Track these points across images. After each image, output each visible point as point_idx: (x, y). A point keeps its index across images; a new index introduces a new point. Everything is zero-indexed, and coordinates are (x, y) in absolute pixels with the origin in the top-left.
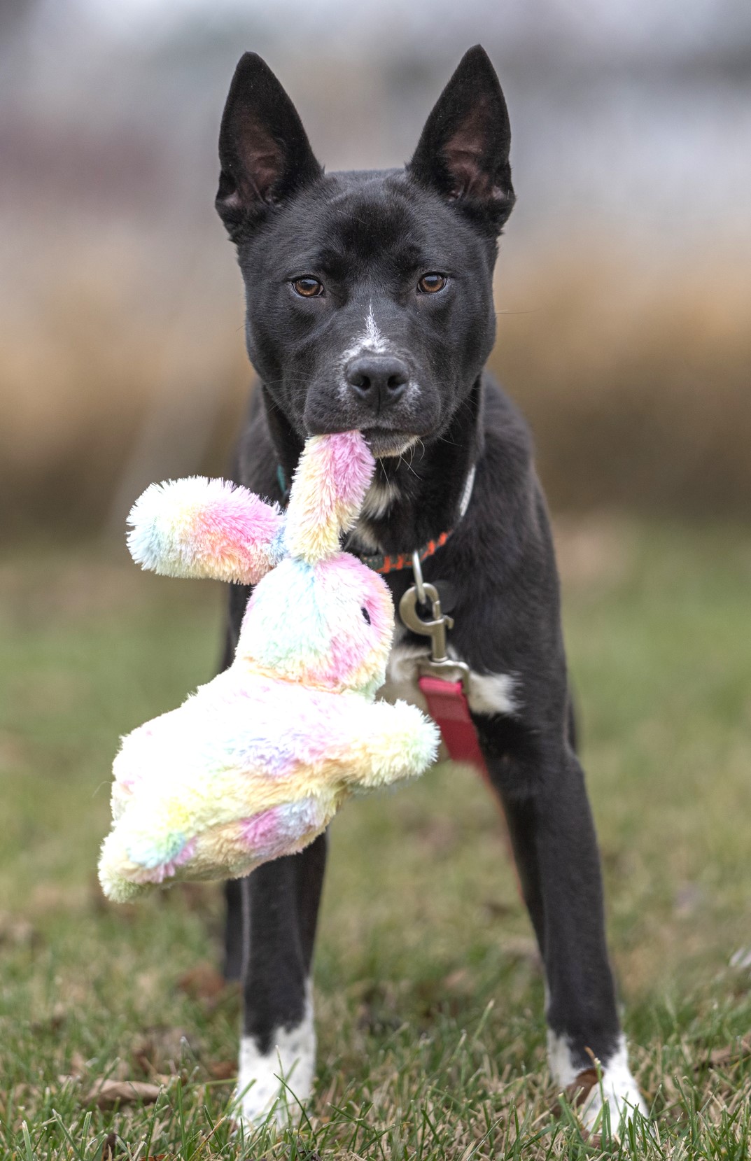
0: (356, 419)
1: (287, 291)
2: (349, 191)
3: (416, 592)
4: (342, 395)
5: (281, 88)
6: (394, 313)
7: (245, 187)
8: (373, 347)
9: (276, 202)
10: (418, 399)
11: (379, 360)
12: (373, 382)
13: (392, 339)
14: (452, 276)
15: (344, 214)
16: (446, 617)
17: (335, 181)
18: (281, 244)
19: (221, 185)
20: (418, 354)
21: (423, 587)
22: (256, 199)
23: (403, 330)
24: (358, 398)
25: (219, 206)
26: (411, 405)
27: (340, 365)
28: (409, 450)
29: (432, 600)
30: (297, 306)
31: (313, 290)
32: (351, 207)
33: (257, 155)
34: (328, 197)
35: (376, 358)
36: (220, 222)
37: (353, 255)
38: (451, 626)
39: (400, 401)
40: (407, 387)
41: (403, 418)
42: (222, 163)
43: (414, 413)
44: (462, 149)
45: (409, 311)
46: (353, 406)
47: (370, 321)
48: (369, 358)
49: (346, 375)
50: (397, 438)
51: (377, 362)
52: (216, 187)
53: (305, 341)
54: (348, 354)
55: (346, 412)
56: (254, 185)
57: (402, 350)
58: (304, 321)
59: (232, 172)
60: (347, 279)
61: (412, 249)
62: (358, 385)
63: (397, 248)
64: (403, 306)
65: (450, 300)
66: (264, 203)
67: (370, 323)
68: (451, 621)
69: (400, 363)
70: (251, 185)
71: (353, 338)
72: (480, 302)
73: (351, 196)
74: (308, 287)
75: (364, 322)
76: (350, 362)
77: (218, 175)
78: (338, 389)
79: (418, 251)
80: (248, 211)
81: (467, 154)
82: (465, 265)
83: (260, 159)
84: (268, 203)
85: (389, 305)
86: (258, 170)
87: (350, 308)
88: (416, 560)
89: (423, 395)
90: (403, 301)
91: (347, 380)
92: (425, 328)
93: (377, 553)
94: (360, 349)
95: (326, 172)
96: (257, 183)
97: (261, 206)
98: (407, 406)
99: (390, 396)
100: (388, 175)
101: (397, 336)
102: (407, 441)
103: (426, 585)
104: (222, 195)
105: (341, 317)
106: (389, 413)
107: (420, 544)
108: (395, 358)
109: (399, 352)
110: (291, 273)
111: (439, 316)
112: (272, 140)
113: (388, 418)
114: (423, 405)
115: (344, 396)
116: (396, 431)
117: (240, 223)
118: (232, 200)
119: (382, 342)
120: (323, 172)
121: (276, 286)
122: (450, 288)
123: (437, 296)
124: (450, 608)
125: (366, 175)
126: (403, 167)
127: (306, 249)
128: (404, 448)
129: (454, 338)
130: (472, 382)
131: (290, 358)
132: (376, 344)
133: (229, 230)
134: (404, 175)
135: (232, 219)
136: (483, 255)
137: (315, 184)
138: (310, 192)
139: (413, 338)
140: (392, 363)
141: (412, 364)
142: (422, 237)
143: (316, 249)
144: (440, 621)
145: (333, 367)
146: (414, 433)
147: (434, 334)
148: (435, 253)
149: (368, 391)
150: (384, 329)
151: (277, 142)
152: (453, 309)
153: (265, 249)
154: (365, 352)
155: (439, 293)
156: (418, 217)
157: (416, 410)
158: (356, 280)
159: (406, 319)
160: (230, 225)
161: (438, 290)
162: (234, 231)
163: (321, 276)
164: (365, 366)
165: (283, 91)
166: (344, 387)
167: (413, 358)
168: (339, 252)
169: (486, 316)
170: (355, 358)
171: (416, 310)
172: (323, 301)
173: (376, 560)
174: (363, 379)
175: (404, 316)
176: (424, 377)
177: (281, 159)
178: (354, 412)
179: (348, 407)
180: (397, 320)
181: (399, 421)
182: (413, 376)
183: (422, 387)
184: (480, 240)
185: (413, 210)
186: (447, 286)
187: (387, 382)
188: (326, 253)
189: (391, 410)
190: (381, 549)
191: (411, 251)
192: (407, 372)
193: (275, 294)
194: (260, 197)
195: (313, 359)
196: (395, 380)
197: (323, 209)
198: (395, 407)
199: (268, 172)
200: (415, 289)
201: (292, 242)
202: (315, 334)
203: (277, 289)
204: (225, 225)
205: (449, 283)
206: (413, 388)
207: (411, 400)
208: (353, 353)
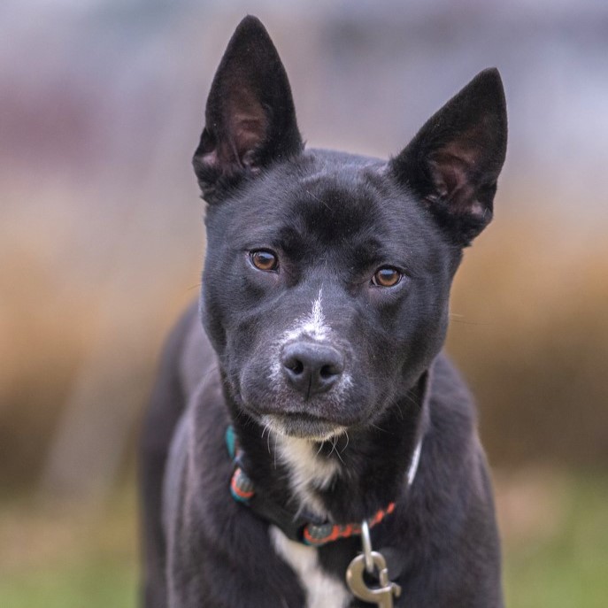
0: (284, 401)
1: (243, 260)
2: (324, 173)
3: (364, 561)
4: (274, 375)
5: (277, 55)
6: (343, 302)
7: (225, 147)
8: (314, 333)
9: (253, 165)
10: (348, 391)
11: (315, 347)
12: (305, 368)
13: (334, 328)
14: (408, 275)
15: (313, 195)
16: (393, 584)
17: (312, 159)
18: (247, 213)
19: (202, 142)
20: (358, 346)
21: (370, 556)
22: (234, 160)
23: (347, 320)
24: (289, 381)
25: (196, 162)
26: (341, 396)
27: (278, 344)
28: (333, 439)
29: (380, 568)
30: (250, 277)
31: (270, 265)
32: (321, 189)
33: (242, 117)
34: (300, 175)
35: (313, 345)
36: (195, 178)
37: (314, 238)
38: (398, 593)
39: (331, 391)
40: (339, 379)
41: (331, 407)
42: (207, 121)
43: (343, 404)
44: (456, 155)
45: (359, 303)
46: (283, 387)
47: (317, 305)
48: (307, 344)
49: (281, 355)
50: (322, 425)
51: (313, 349)
52: (196, 144)
53: (253, 313)
54: (287, 335)
55: (275, 392)
56: (234, 147)
57: (342, 340)
58: (255, 293)
59: (216, 132)
60: (303, 261)
61: (374, 242)
62: (291, 368)
63: (359, 239)
64: (354, 296)
65: (402, 297)
66: (241, 166)
67: (317, 308)
68: (398, 589)
69: (336, 354)
70: (230, 146)
71: (297, 320)
72: (433, 305)
73: (324, 179)
74: (264, 261)
75: (311, 306)
76: (287, 344)
77: (200, 132)
78: (271, 368)
79: (379, 245)
80: (224, 171)
81: (461, 161)
82: (424, 267)
83: (245, 121)
84: (244, 166)
85: (339, 293)
86: (240, 132)
87: (300, 289)
88: (365, 529)
89: (355, 388)
90: (354, 292)
91: (281, 360)
92: (372, 321)
93: (326, 522)
94: (300, 332)
95: (307, 147)
96: (237, 144)
97: (237, 169)
98: (337, 397)
99: (321, 385)
100: (368, 164)
101: (340, 326)
102: (331, 430)
103: (374, 554)
104: (201, 151)
105: (289, 297)
106: (318, 401)
107: (367, 514)
108: (332, 348)
109: (339, 342)
110: (250, 244)
111: (388, 311)
112: (259, 104)
113: (317, 406)
114: (354, 398)
115: (275, 377)
116: (323, 419)
117: (214, 183)
118: (210, 159)
119: (324, 329)
120: (303, 148)
121: (233, 254)
122: (404, 285)
123: (389, 291)
124: (397, 575)
125: (346, 158)
126: (386, 158)
127: (269, 223)
128: (328, 437)
129: (402, 334)
130: (416, 379)
131: (234, 327)
132: (317, 331)
133: (202, 188)
134: (384, 168)
135: (207, 177)
136: (446, 261)
137: (292, 159)
138: (284, 166)
139: (355, 330)
140: (328, 352)
141: (348, 356)
142: (386, 232)
143: (278, 224)
144: (387, 589)
145: (271, 345)
146: (341, 423)
147: (380, 330)
148: (394, 249)
149: (300, 376)
150: (329, 316)
151: (264, 108)
152: (404, 306)
153: (231, 214)
154: (305, 337)
155: (393, 288)
156: (387, 212)
157: (347, 402)
158: (311, 263)
159: (353, 310)
160: (204, 184)
161: (393, 285)
162: (206, 190)
163: (280, 252)
164: (301, 351)
165: (279, 59)
166: (277, 368)
167: (351, 350)
168: (300, 232)
169: (438, 320)
170: (293, 341)
171: (365, 302)
172: (276, 276)
173: (325, 530)
174: (296, 364)
175: (351, 307)
176: (360, 371)
177: (265, 125)
178: (283, 394)
179: (278, 388)
180: (343, 309)
181: (327, 410)
182: (348, 367)
183: (356, 379)
184: (444, 246)
185: (381, 202)
186: (401, 282)
187: (319, 371)
188: (287, 231)
189: (320, 399)
190: (330, 518)
191: (372, 244)
192: (342, 364)
193: (231, 260)
194: (238, 159)
195: (255, 333)
196: (327, 369)
197: (293, 187)
198: (325, 396)
199: (250, 136)
200: (369, 282)
201: (257, 213)
202: (262, 308)
203: (235, 256)
204: (199, 182)
205: (404, 281)
206: (346, 379)
207: (342, 391)
208: (293, 335)
